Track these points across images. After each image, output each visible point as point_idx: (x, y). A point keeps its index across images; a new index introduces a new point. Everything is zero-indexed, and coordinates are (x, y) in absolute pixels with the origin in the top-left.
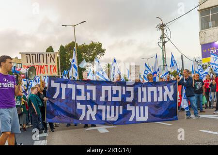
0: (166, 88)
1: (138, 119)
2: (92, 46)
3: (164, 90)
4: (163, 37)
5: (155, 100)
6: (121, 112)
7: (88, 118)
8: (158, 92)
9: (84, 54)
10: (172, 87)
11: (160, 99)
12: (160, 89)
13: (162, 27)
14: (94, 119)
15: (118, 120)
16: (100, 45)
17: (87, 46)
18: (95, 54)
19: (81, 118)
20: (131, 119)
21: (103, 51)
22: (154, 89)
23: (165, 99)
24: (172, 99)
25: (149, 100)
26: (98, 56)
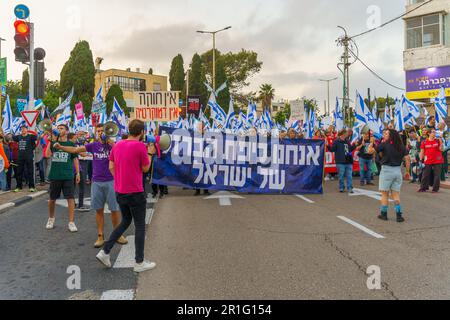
0: (310, 148)
1: (272, 186)
2: (243, 56)
3: (307, 151)
4: (345, 56)
5: (295, 163)
6: (249, 176)
7: (206, 182)
8: (299, 153)
9: (228, 68)
10: (318, 147)
11: (302, 162)
12: (302, 148)
13: (345, 41)
14: (214, 182)
15: (245, 186)
16: (254, 56)
17: (233, 56)
18: (245, 69)
19: (197, 181)
20: (263, 186)
21: (258, 65)
22: (294, 148)
23: (309, 163)
24: (316, 163)
25: (288, 162)
26: (250, 72)
